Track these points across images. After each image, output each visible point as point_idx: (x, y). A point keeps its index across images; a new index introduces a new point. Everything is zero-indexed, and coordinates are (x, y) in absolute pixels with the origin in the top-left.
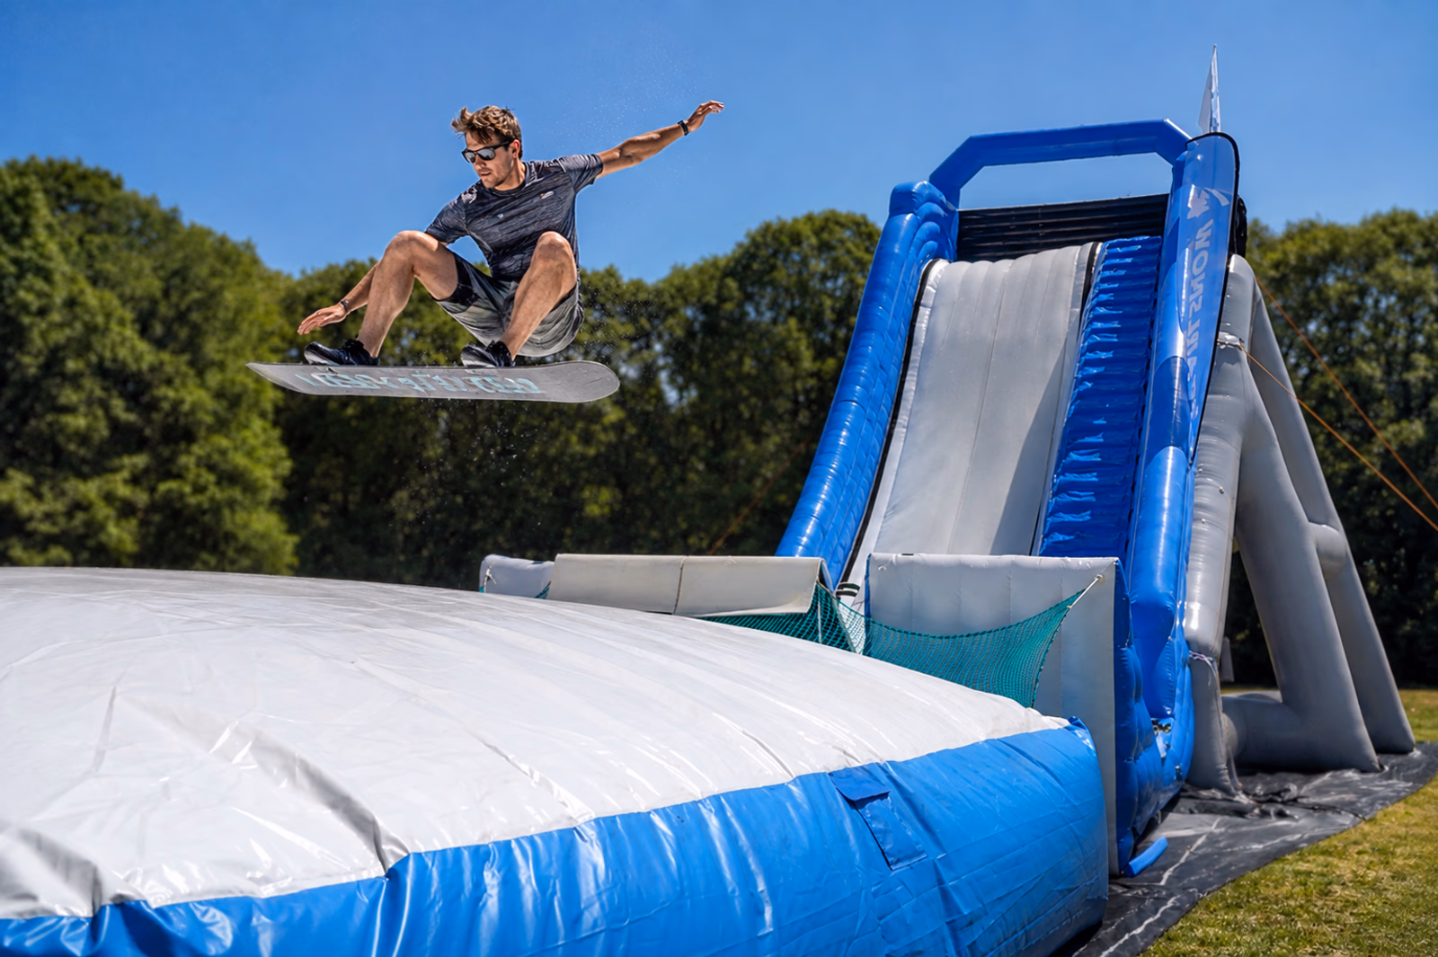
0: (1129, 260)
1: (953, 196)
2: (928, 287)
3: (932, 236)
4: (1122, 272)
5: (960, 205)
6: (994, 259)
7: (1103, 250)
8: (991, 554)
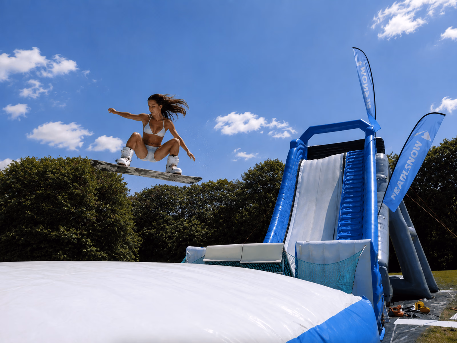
0: (354, 156)
1: (306, 143)
2: (301, 167)
3: (301, 153)
4: (353, 160)
5: (308, 145)
6: (318, 159)
7: (347, 155)
8: (322, 240)
